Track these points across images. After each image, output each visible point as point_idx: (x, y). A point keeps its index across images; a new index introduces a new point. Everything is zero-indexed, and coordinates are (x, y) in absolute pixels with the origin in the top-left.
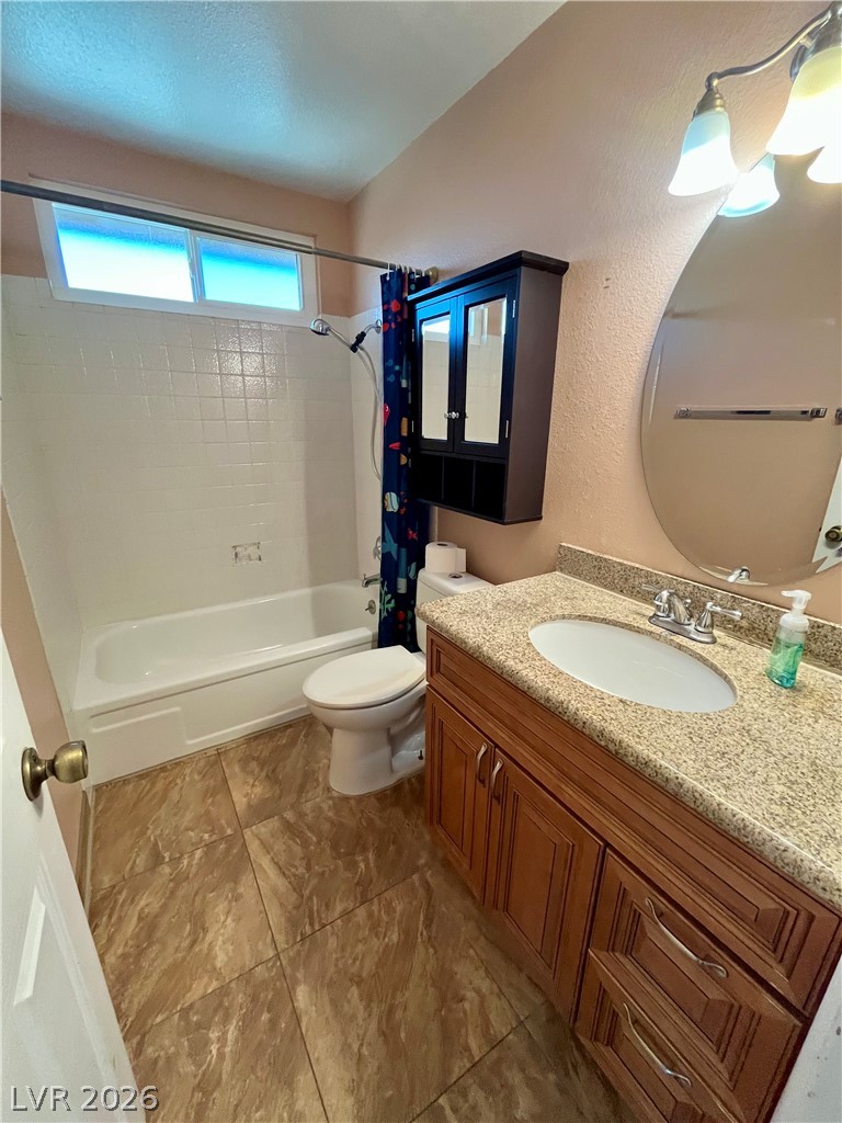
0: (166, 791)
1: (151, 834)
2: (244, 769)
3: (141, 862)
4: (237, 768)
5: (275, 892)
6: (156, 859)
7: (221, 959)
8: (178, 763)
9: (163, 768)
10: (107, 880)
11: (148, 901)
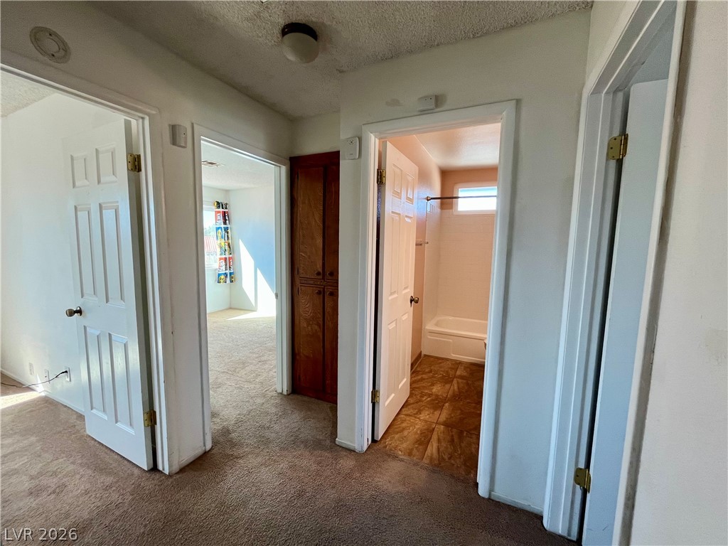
0: (441, 363)
1: (432, 368)
2: (464, 369)
3: (427, 370)
4: (462, 367)
5: (454, 390)
6: (431, 372)
7: (434, 390)
8: (447, 360)
9: (442, 359)
10: (418, 369)
11: (424, 376)
